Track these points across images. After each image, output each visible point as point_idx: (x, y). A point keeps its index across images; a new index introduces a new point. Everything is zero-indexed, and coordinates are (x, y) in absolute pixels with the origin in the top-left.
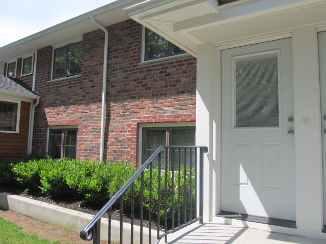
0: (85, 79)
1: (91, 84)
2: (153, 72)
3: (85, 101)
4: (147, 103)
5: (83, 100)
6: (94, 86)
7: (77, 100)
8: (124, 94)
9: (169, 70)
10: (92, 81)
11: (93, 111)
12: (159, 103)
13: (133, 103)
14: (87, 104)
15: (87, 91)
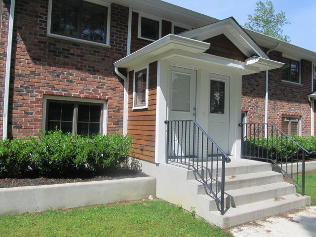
0: (252, 78)
1: (256, 83)
2: (287, 88)
3: (252, 95)
4: (284, 104)
5: (251, 93)
6: (258, 86)
7: (247, 93)
8: (275, 96)
9: (294, 90)
10: (257, 81)
11: (258, 103)
12: (290, 105)
13: (279, 103)
14: (254, 97)
15: (254, 88)
